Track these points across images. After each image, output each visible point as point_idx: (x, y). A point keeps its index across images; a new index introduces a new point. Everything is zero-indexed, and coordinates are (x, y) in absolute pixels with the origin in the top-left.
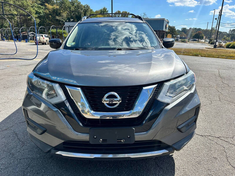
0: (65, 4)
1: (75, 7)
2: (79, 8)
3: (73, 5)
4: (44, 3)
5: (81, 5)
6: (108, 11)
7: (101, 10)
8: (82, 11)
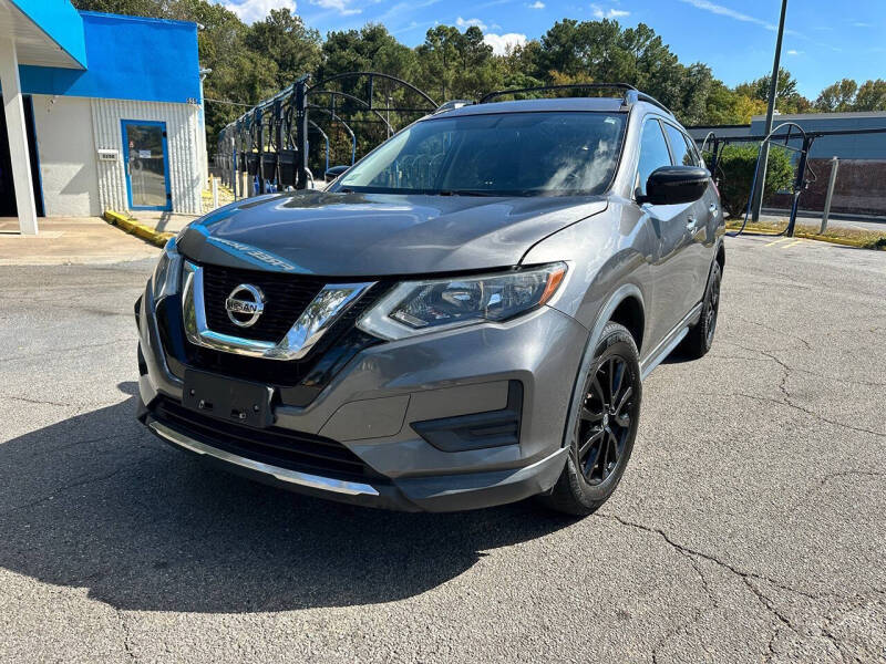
0: (617, 67)
1: (654, 75)
2: (665, 80)
3: (647, 69)
4: (548, 68)
5: (676, 68)
6: (793, 84)
7: (765, 82)
8: (677, 89)
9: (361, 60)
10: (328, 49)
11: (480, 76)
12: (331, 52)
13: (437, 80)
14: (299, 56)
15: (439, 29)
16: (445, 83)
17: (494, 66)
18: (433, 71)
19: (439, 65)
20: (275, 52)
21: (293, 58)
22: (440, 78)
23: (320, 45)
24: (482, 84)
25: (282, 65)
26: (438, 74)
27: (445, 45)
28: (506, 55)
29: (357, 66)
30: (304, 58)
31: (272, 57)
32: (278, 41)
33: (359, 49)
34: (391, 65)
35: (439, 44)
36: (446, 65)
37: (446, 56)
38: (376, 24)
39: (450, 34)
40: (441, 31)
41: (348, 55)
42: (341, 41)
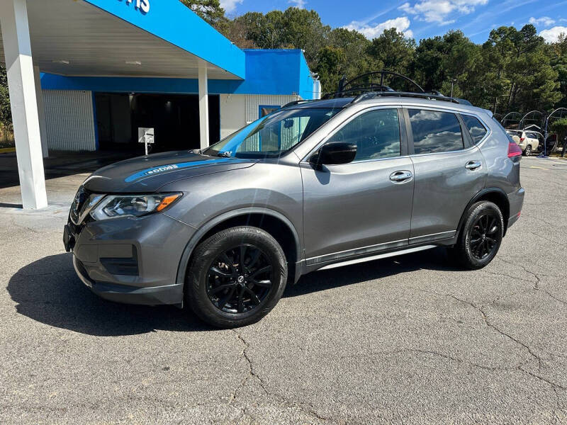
9: (441, 55)
10: (419, 50)
11: (529, 60)
12: (421, 52)
13: (494, 65)
14: (399, 57)
15: (500, 29)
16: (501, 67)
17: (546, 51)
18: (492, 59)
19: (498, 54)
20: (384, 55)
21: (395, 58)
22: (497, 63)
23: (415, 48)
24: (530, 65)
25: (387, 63)
26: (496, 61)
27: (503, 40)
28: (558, 42)
29: (438, 59)
30: (402, 58)
31: (381, 59)
32: (387, 49)
33: (440, 49)
34: (460, 57)
35: (499, 40)
36: (503, 54)
37: (503, 47)
38: (455, 31)
39: (508, 32)
40: (501, 31)
41: (433, 53)
42: (428, 45)
